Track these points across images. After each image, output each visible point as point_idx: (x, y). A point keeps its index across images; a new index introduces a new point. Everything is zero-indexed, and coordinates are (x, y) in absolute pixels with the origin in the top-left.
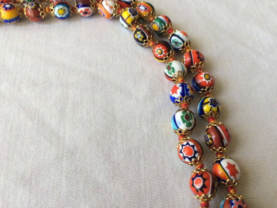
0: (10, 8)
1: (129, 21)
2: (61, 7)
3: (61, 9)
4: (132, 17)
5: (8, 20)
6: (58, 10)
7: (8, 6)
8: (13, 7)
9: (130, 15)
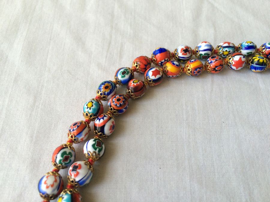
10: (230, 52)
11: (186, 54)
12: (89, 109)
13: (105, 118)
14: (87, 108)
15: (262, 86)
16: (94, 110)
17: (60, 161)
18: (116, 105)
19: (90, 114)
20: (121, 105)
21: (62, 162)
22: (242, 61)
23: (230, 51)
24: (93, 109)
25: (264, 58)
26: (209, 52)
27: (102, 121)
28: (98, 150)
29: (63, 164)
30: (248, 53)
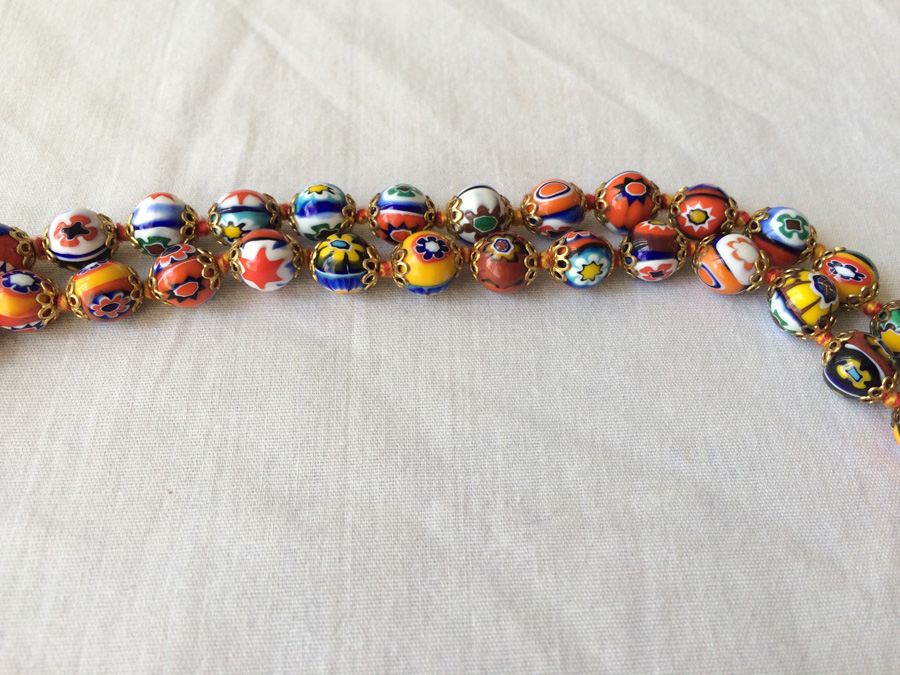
0: (439, 254)
1: (811, 317)
2: (593, 257)
3: (593, 262)
4: (823, 306)
5: (426, 289)
6: (584, 266)
7: (432, 247)
8: (446, 249)
9: (819, 300)
10: (244, 229)
11: (76, 244)
15: (359, 343)
22: (266, 259)
23: (242, 225)
25: (352, 246)
26: (165, 232)
30: (315, 228)
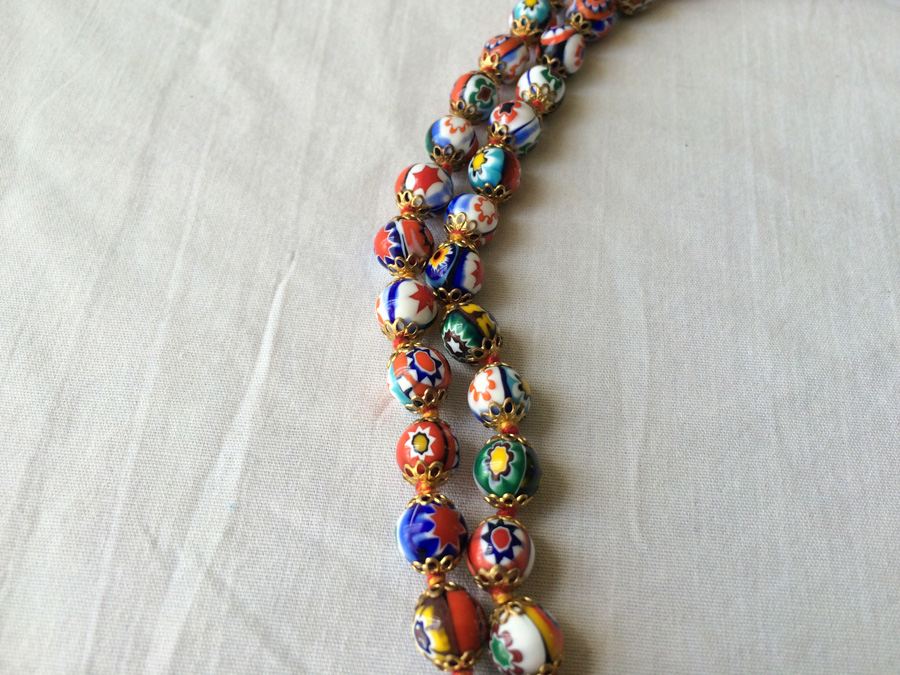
12: (529, 9)
13: (567, 28)
14: (526, 7)
16: (541, 11)
17: (473, 96)
18: (590, 8)
19: (532, 21)
20: (600, 9)
21: (476, 99)
24: (538, 9)
27: (560, 32)
28: (553, 82)
29: (478, 104)
